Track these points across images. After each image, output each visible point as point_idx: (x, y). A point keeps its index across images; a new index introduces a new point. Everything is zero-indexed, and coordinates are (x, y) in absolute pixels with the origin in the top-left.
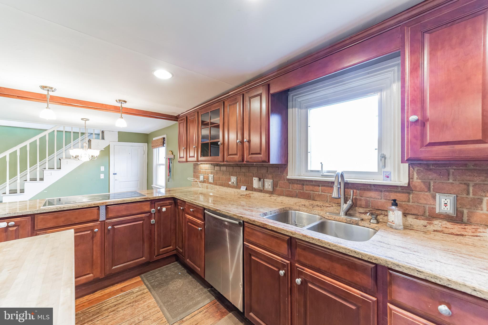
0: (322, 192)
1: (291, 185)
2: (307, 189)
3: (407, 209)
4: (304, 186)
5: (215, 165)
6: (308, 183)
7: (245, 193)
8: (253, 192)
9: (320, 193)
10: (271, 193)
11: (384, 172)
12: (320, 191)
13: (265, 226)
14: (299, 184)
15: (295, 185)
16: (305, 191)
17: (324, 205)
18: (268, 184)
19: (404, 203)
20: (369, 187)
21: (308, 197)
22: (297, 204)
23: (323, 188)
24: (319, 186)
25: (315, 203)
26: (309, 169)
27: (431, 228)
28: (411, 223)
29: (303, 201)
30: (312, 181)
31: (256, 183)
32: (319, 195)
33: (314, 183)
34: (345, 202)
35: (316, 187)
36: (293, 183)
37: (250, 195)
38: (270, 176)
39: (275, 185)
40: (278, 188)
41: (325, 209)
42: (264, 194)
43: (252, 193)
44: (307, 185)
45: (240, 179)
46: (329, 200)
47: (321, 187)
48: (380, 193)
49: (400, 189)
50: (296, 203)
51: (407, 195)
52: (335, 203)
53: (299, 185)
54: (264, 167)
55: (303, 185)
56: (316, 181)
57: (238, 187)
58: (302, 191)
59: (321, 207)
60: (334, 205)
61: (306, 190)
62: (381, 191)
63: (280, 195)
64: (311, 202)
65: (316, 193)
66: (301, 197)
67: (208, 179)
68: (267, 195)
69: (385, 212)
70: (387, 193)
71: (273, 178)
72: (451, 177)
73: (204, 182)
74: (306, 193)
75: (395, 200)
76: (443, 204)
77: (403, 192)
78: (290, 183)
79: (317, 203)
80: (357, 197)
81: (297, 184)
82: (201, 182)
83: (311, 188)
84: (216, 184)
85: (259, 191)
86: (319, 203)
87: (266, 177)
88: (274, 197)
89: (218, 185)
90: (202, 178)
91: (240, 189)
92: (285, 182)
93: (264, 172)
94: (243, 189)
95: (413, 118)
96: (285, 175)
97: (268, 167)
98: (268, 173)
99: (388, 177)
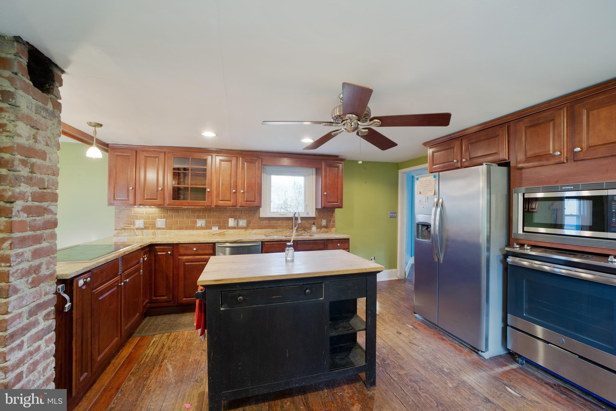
1: (261, 221)
2: (272, 222)
4: (271, 221)
5: (170, 209)
7: (218, 232)
8: (228, 230)
9: (280, 224)
10: (245, 228)
11: (307, 212)
15: (265, 221)
16: (271, 224)
18: (243, 223)
19: (316, 224)
21: (272, 227)
23: (282, 221)
24: (279, 220)
25: (278, 230)
26: (271, 211)
27: (321, 231)
28: (319, 231)
31: (231, 222)
32: (280, 225)
33: (276, 219)
34: (295, 227)
36: (263, 220)
37: (224, 233)
38: (244, 217)
39: (248, 223)
40: (251, 224)
41: (284, 232)
42: (240, 230)
43: (227, 231)
44: (272, 220)
45: (211, 220)
46: (285, 227)
47: (280, 221)
49: (312, 218)
52: (288, 228)
53: (267, 221)
54: (238, 210)
55: (270, 220)
57: (208, 227)
58: (269, 224)
59: (281, 231)
60: (288, 229)
63: (254, 228)
64: (276, 230)
65: (278, 224)
66: (269, 228)
67: (154, 224)
68: (243, 230)
69: (310, 228)
70: (308, 221)
71: (246, 218)
72: (325, 213)
73: (146, 228)
75: (313, 223)
76: (323, 222)
77: (315, 220)
81: (266, 220)
82: (137, 229)
83: (275, 222)
84: (171, 228)
85: (234, 228)
86: (280, 230)
87: (240, 218)
88: (249, 231)
89: (174, 229)
90: (139, 223)
91: (212, 229)
92: (257, 219)
93: (237, 214)
94: (215, 229)
95: (325, 193)
96: (257, 215)
97: (242, 210)
98: (242, 214)
99: (308, 214)
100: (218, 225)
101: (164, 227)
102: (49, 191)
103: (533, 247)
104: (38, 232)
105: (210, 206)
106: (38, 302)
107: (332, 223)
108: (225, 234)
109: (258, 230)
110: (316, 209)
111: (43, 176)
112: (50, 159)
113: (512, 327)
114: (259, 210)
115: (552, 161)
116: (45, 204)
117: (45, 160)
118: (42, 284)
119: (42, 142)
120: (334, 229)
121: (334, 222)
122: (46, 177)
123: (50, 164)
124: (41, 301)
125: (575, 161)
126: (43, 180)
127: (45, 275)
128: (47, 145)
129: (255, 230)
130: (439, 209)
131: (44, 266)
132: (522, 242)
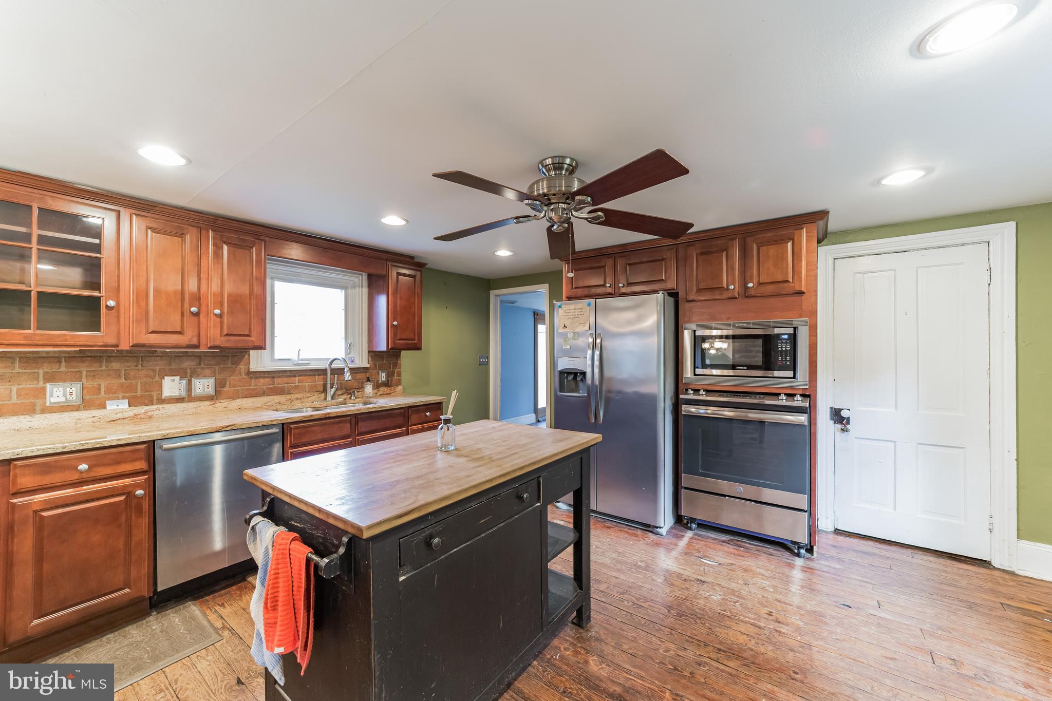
0: (299, 383)
1: (253, 380)
2: (279, 382)
4: (275, 379)
7: (128, 414)
8: (161, 406)
9: (297, 384)
10: (211, 399)
11: (349, 358)
12: (297, 382)
14: (268, 377)
15: (261, 380)
16: (276, 385)
17: (304, 396)
18: (203, 385)
19: (371, 379)
21: (280, 392)
22: (267, 404)
23: (300, 378)
24: (295, 376)
25: (293, 396)
26: (277, 356)
28: (376, 394)
29: (277, 398)
30: (286, 371)
31: (171, 386)
32: (296, 387)
33: (288, 374)
34: (332, 388)
35: (291, 378)
36: (256, 378)
37: (150, 414)
38: (207, 372)
39: (220, 386)
40: (226, 389)
41: (306, 400)
43: (158, 409)
44: (279, 377)
45: (99, 385)
46: (307, 390)
47: (297, 378)
49: (362, 370)
50: (265, 403)
51: (370, 373)
52: (314, 392)
53: (267, 379)
54: (189, 356)
55: (274, 377)
56: (291, 371)
57: (91, 404)
58: (272, 386)
59: (301, 399)
60: (316, 394)
61: (278, 384)
63: (234, 397)
64: (289, 397)
65: (292, 385)
66: (271, 394)
68: (207, 403)
69: (362, 387)
70: (355, 375)
71: (213, 374)
72: (385, 359)
74: (280, 387)
75: (366, 378)
76: (382, 377)
77: (367, 372)
78: (251, 378)
79: (296, 396)
81: (264, 378)
83: (285, 379)
85: (180, 400)
86: (298, 396)
87: (195, 374)
88: (221, 404)
91: (105, 407)
92: (243, 376)
93: (188, 364)
94: (118, 407)
95: (395, 323)
96: (242, 367)
97: (200, 357)
98: (202, 366)
99: (352, 362)
100: (128, 395)
103: (708, 392)
105: (117, 346)
107: (395, 377)
108: (150, 417)
109: (246, 399)
110: (369, 352)
113: (686, 488)
114: (246, 356)
115: (726, 295)
120: (400, 388)
121: (399, 374)
125: (746, 297)
129: (240, 400)
130: (597, 353)
132: (697, 387)
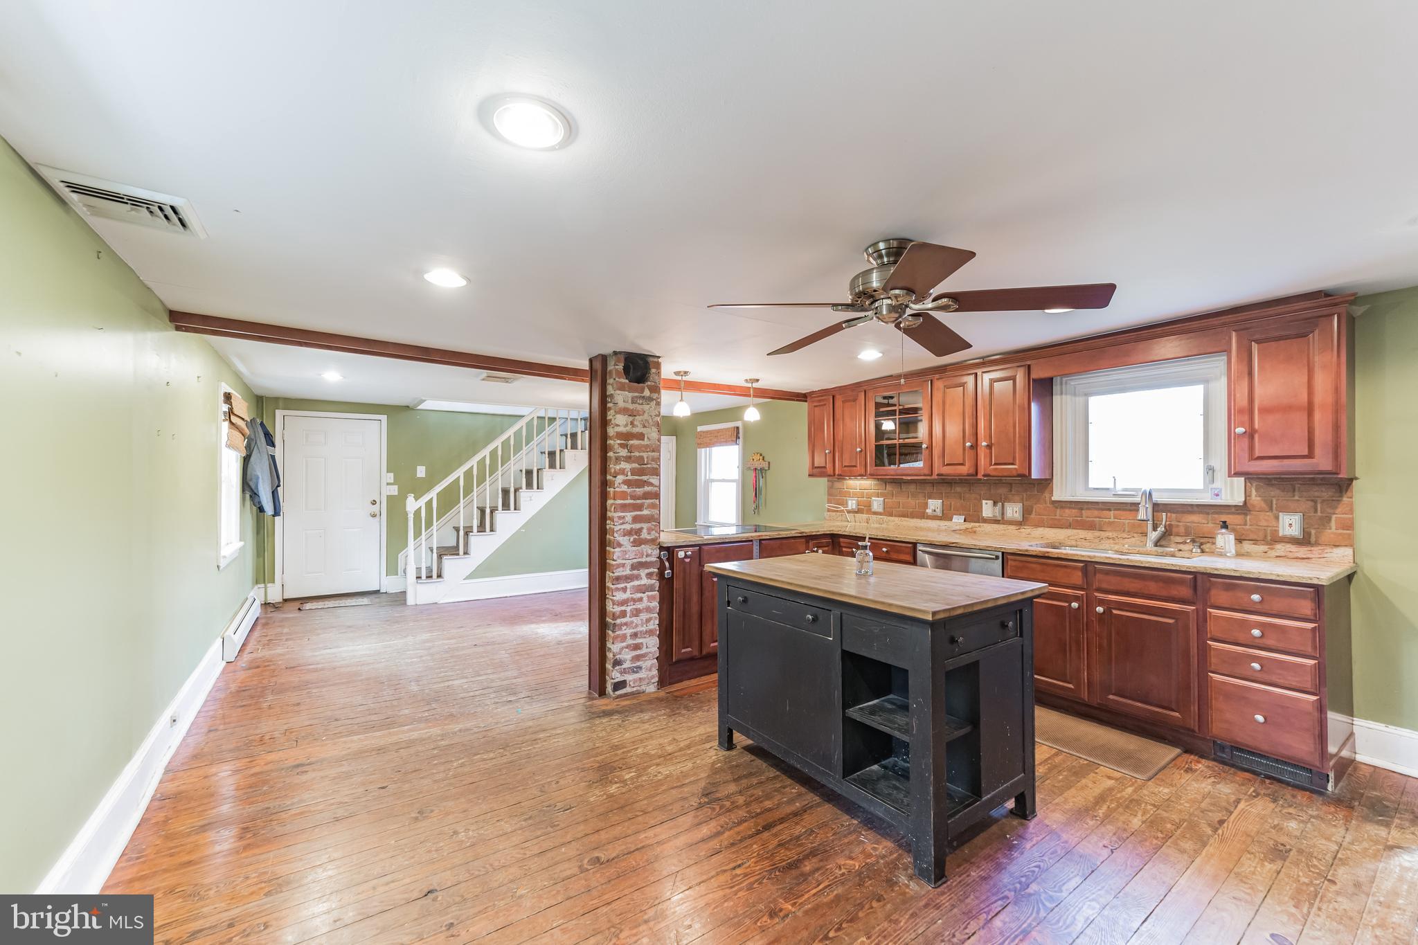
0: (1115, 518)
1: (1058, 510)
2: (1089, 514)
3: (1243, 534)
4: (1083, 511)
5: (889, 481)
6: (1090, 506)
7: (963, 527)
8: (981, 524)
9: (1112, 520)
10: (1019, 524)
11: (1211, 489)
12: (1112, 517)
13: (1046, 555)
14: (1074, 508)
15: (1067, 511)
16: (1084, 518)
18: (1013, 510)
19: (1239, 527)
20: (1190, 509)
21: (1091, 527)
22: (1071, 538)
23: (1116, 512)
24: (1110, 510)
25: (1103, 534)
26: (1091, 485)
27: (1273, 553)
28: (1249, 550)
29: (1082, 533)
30: (1097, 503)
31: (988, 509)
32: (1110, 523)
33: (1100, 506)
34: (1155, 528)
35: (1104, 512)
36: (1062, 507)
37: (975, 529)
38: (1016, 498)
39: (1027, 512)
40: (1033, 516)
41: (1120, 541)
42: (1005, 526)
43: (980, 526)
44: (1088, 509)
45: (951, 503)
46: (1127, 529)
47: (1113, 512)
48: (1205, 516)
49: (1233, 510)
50: (1068, 537)
51: (1242, 516)
52: (1137, 533)
53: (1074, 511)
54: (1003, 483)
55: (1082, 509)
56: (1104, 503)
57: (945, 516)
58: (1079, 519)
59: (1113, 539)
60: (1135, 535)
61: (1087, 517)
62: (1208, 514)
63: (1038, 525)
64: (1097, 533)
65: (1105, 520)
66: (1078, 528)
67: (870, 506)
68: (1014, 528)
69: (1211, 538)
70: (1216, 516)
71: (1022, 501)
72: (1296, 493)
73: (859, 511)
74: (1089, 521)
75: (1224, 522)
76: (1287, 525)
77: (1238, 514)
78: (1057, 508)
79: (1108, 534)
80: (1172, 523)
81: (1070, 508)
82: (849, 512)
83: (1096, 513)
84: (890, 514)
85: (995, 521)
86: (1110, 534)
87: (1007, 500)
88: (1026, 530)
89: (895, 516)
90: (852, 504)
91: (951, 520)
92: (1048, 505)
93: (1002, 491)
94: (958, 520)
95: (1239, 430)
96: (1047, 495)
97: (1011, 484)
98: (1013, 492)
99: (1217, 495)
100: (965, 513)
101: (881, 510)
102: (649, 466)
104: (638, 501)
105: (930, 475)
106: (640, 560)
107: (1334, 526)
108: (975, 532)
109: (1048, 529)
111: (641, 454)
112: (648, 438)
114: (1051, 484)
116: (645, 478)
117: (643, 440)
118: (643, 546)
119: (639, 425)
121: (1346, 525)
122: (645, 455)
123: (648, 443)
124: (643, 560)
126: (642, 458)
127: (646, 538)
128: (644, 427)
129: (1042, 529)
131: (645, 531)
